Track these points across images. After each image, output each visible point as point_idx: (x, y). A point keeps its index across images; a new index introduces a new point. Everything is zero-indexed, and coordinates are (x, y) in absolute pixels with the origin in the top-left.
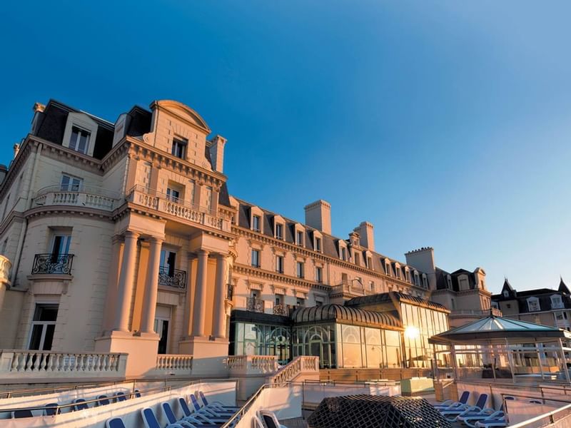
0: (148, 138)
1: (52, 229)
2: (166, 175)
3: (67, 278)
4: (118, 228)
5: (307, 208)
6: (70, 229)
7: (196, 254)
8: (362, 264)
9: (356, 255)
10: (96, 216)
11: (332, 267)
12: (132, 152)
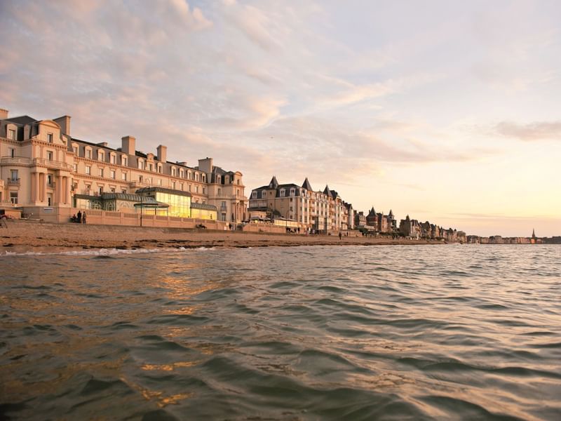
0: (39, 136)
1: (11, 170)
2: (46, 149)
3: (18, 185)
4: (33, 170)
5: (123, 139)
6: (17, 170)
7: (58, 177)
8: (154, 170)
9: (151, 165)
10: (25, 166)
11: (133, 172)
12: (34, 143)
